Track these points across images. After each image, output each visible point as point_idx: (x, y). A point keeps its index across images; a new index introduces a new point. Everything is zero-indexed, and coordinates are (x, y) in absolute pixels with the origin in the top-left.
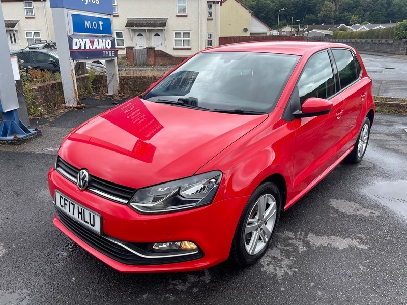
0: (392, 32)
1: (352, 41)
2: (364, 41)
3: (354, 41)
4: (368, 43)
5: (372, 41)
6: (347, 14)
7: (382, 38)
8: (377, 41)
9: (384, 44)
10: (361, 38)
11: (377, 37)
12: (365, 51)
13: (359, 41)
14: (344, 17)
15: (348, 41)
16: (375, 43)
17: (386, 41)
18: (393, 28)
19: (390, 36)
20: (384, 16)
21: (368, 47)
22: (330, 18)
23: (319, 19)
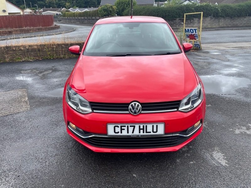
0: (98, 13)
1: (76, 18)
2: (83, 18)
3: (77, 18)
4: (86, 19)
5: (88, 18)
6: (63, 2)
7: (92, 16)
8: (90, 18)
9: (94, 19)
10: (80, 16)
11: (90, 16)
12: (85, 24)
13: (80, 18)
14: (62, 3)
15: (74, 18)
16: (89, 19)
17: (95, 18)
18: (98, 10)
19: (97, 15)
20: (83, 3)
21: (86, 22)
22: (53, 3)
23: (47, 4)
